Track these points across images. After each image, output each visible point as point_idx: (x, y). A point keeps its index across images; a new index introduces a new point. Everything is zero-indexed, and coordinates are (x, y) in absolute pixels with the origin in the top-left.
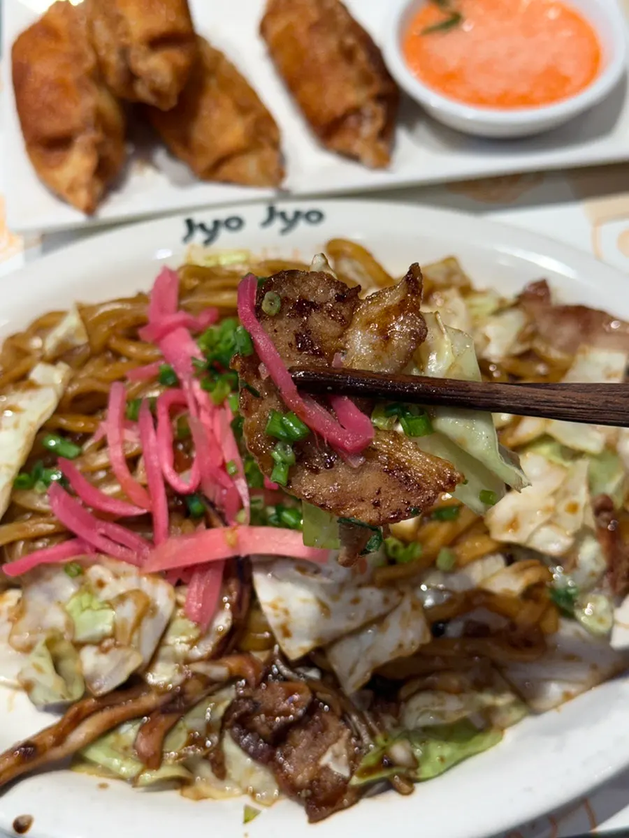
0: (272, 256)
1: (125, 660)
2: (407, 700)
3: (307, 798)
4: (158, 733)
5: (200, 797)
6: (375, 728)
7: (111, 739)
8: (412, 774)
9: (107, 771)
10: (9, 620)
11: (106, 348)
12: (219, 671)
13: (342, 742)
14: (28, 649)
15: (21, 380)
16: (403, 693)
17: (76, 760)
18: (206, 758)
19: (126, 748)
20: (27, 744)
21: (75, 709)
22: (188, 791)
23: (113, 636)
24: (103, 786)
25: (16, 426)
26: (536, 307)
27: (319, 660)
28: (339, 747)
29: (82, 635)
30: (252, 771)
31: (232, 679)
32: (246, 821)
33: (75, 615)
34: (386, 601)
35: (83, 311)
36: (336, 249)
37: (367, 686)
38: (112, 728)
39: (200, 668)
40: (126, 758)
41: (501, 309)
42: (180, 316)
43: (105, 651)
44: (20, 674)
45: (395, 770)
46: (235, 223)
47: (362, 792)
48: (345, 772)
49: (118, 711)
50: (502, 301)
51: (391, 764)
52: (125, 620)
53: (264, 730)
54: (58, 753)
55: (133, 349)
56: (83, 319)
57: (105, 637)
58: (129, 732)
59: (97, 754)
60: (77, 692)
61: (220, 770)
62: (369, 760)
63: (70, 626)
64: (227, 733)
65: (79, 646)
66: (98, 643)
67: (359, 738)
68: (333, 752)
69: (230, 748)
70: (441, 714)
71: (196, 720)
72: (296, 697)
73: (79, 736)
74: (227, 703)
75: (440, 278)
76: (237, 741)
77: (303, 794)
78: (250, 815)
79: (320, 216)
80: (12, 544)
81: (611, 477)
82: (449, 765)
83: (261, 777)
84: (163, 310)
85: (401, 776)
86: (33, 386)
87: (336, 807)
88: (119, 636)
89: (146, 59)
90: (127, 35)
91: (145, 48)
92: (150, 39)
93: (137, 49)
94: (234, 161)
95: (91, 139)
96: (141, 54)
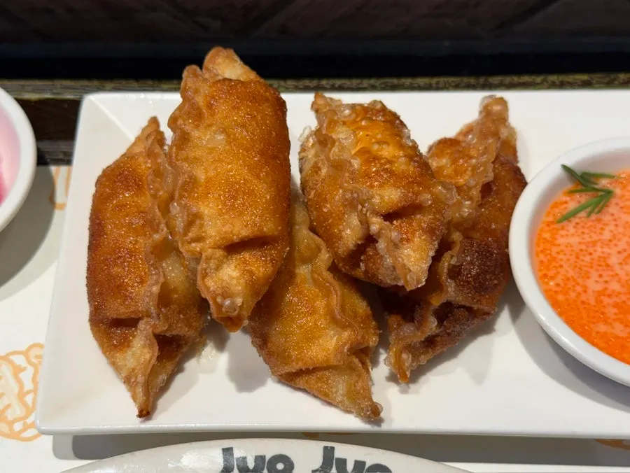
89: (218, 268)
90: (199, 239)
91: (219, 253)
92: (225, 243)
93: (208, 259)
94: (319, 374)
95: (154, 326)
96: (212, 264)
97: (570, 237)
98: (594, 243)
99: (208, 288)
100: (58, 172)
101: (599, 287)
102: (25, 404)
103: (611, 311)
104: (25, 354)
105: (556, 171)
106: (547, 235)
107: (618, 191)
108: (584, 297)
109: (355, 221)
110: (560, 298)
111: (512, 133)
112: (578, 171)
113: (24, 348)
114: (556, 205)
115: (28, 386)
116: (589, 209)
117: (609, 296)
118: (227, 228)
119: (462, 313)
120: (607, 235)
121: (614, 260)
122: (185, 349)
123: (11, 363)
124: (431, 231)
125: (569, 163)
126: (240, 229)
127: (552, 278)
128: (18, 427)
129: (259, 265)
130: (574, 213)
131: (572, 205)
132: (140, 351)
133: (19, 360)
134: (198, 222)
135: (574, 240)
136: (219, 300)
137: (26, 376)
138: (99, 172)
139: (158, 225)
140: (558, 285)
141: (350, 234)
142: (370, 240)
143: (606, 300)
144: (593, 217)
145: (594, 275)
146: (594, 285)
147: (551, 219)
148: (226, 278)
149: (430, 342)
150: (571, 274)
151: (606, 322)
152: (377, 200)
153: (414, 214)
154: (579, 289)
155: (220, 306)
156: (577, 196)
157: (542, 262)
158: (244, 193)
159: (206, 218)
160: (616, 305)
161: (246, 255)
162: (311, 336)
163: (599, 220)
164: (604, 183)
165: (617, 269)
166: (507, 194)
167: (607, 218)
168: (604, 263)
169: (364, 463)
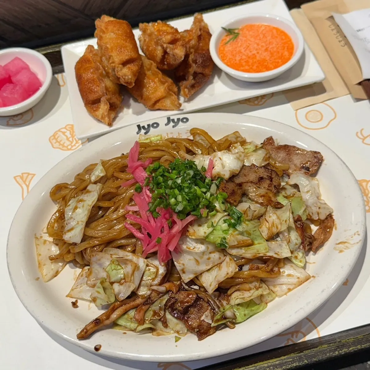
0: (170, 136)
1: (130, 287)
2: (230, 295)
3: (197, 332)
4: (142, 312)
5: (159, 335)
6: (220, 306)
7: (126, 316)
8: (234, 321)
9: (125, 327)
10: (86, 277)
11: (113, 176)
12: (162, 289)
13: (208, 311)
14: (94, 286)
15: (84, 190)
16: (229, 292)
17: (114, 324)
18: (160, 320)
19: (131, 319)
20: (97, 319)
21: (112, 306)
22: (155, 333)
23: (124, 279)
24: (125, 333)
25: (83, 206)
26: (269, 147)
27: (198, 282)
28: (208, 313)
29: (113, 280)
30: (177, 324)
31: (167, 292)
32: (176, 341)
33: (110, 272)
34: (220, 258)
35: (104, 163)
36: (194, 132)
37: (216, 290)
38: (126, 312)
39: (155, 288)
40: (132, 322)
41: (256, 149)
42: (139, 163)
43: (122, 284)
44: (91, 295)
45: (227, 320)
46: (156, 125)
47: (217, 328)
48: (210, 322)
49: (128, 306)
50: (256, 146)
51: (225, 318)
52: (128, 273)
53: (180, 308)
54: (107, 322)
55: (122, 175)
56: (103, 166)
57: (121, 279)
58: (132, 313)
59: (121, 322)
60: (113, 300)
61: (165, 324)
62: (218, 317)
63: (109, 276)
64: (167, 311)
65: (112, 283)
66: (119, 282)
67: (214, 309)
68: (205, 315)
69: (169, 316)
70: (243, 298)
71: (155, 307)
72: (191, 296)
73: (114, 316)
74: (166, 300)
75: (234, 140)
76: (170, 313)
77: (196, 330)
78: (177, 339)
79: (187, 120)
80: (86, 249)
81: (301, 208)
82: (248, 317)
83: (180, 326)
84: (133, 161)
85: (230, 322)
86: (89, 192)
87: (207, 335)
88: (126, 279)
89: (121, 70)
90: (113, 63)
91: (121, 66)
92: (122, 62)
93: (118, 67)
94: (161, 101)
95: (106, 98)
96: (119, 69)
97: (229, 48)
98: (236, 48)
99: (120, 75)
100: (58, 76)
101: (240, 58)
102: (70, 141)
103: (244, 64)
104: (65, 128)
105: (220, 29)
106: (222, 49)
107: (241, 32)
108: (236, 62)
109: (160, 48)
110: (229, 64)
111: (206, 25)
112: (227, 28)
113: (64, 127)
114: (222, 41)
115: (69, 136)
116: (233, 39)
117: (243, 60)
118: (121, 57)
119: (200, 76)
120: (239, 44)
121: (243, 51)
122: (118, 109)
123: (61, 132)
124: (183, 45)
125: (224, 26)
126: (125, 57)
127: (225, 59)
128: (69, 147)
129: (133, 67)
130: (229, 41)
131: (228, 39)
132: (103, 108)
133: (64, 130)
134: (112, 58)
135: (230, 48)
136: (124, 77)
137: (68, 134)
138: (75, 64)
139: (99, 68)
140: (227, 61)
141: (159, 53)
142: (165, 52)
143: (242, 61)
144: (235, 40)
145: (238, 56)
146: (238, 58)
147: (222, 44)
148: (124, 72)
149: (193, 86)
150: (231, 57)
151: (243, 67)
152: (164, 39)
153: (176, 42)
154: (234, 60)
155: (125, 79)
156: (229, 36)
157: (222, 56)
158: (123, 47)
159: (114, 57)
160: (245, 62)
161: (129, 66)
162: (156, 90)
163: (236, 41)
164: (236, 31)
165: (244, 53)
166: (207, 40)
167: (239, 40)
168: (240, 52)
169: (179, 119)
